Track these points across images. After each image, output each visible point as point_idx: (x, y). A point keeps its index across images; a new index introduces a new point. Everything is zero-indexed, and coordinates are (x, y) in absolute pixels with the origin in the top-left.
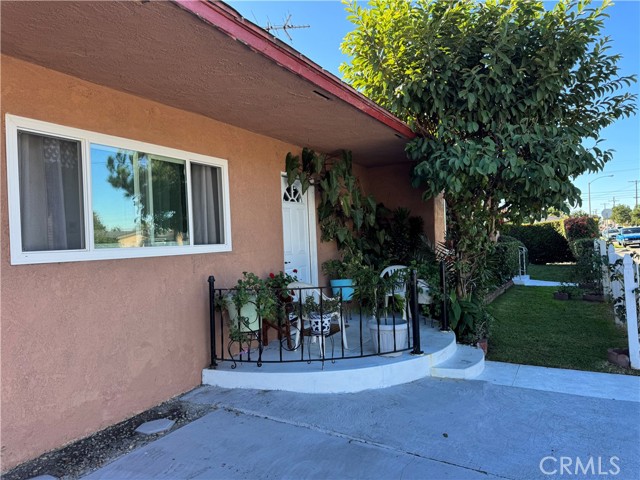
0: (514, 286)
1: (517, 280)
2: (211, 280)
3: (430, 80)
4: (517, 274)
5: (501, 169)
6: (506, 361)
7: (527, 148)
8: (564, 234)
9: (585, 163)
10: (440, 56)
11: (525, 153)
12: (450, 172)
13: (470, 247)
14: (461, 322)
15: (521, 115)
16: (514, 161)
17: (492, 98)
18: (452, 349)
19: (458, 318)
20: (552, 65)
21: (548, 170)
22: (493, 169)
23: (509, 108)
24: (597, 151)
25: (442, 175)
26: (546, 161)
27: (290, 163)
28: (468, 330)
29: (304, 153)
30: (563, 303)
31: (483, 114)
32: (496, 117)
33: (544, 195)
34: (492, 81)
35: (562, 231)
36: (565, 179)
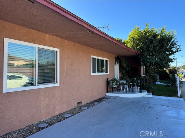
0: (156, 84)
1: (157, 83)
2: (108, 79)
3: (143, 45)
4: (157, 82)
5: (156, 62)
6: (156, 95)
7: (161, 58)
8: (168, 73)
9: (171, 61)
10: (145, 42)
11: (160, 59)
12: (147, 62)
13: (150, 75)
14: (147, 89)
15: (160, 52)
16: (158, 61)
17: (155, 49)
18: (146, 93)
19: (147, 88)
20: (165, 44)
21: (164, 62)
22: (155, 62)
23: (157, 51)
24: (173, 58)
25: (146, 62)
26: (164, 60)
27: (116, 58)
28: (149, 90)
29: (118, 56)
30: (167, 87)
31: (153, 52)
32: (155, 52)
33: (163, 66)
34: (155, 46)
35: (168, 72)
36: (167, 63)
